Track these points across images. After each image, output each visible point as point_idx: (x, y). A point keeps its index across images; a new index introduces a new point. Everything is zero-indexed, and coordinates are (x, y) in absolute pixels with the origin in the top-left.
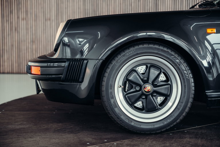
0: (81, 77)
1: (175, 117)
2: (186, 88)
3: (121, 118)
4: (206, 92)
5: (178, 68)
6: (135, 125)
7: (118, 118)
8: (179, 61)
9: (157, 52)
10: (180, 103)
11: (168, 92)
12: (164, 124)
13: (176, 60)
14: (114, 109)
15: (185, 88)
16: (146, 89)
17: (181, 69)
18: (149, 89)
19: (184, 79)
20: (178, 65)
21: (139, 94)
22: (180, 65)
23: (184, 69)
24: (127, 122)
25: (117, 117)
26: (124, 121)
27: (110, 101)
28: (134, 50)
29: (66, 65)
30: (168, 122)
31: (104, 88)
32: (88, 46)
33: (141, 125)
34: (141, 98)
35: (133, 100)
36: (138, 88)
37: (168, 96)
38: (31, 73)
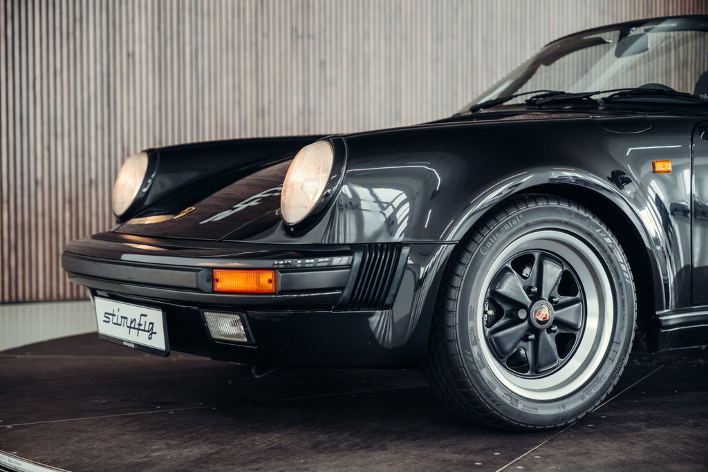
0: (392, 291)
1: (605, 380)
2: (626, 307)
3: (495, 394)
4: (657, 313)
5: (609, 258)
6: (526, 408)
7: (488, 396)
8: (611, 242)
9: (567, 220)
10: (614, 345)
11: (578, 320)
12: (585, 400)
13: (605, 239)
14: (478, 372)
15: (624, 307)
16: (539, 314)
17: (614, 260)
18: (546, 315)
19: (620, 285)
20: (609, 250)
21: (522, 328)
22: (612, 252)
23: (621, 261)
24: (509, 402)
25: (485, 394)
26: (502, 401)
27: (471, 352)
28: (521, 216)
29: (355, 262)
30: (592, 395)
31: (454, 320)
32: (408, 211)
33: (536, 409)
34: (525, 339)
35: (508, 346)
36: (522, 314)
37: (578, 330)
38: (214, 292)
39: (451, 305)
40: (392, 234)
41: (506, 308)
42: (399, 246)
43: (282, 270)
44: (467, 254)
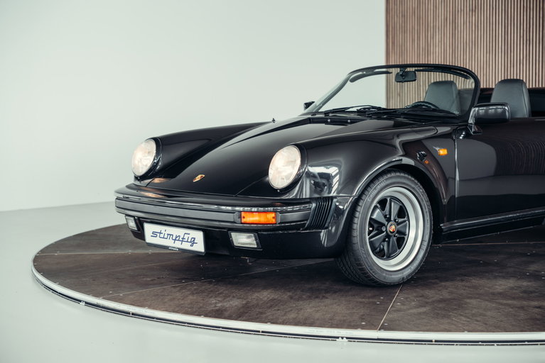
0: (328, 221)
10: (424, 242)
11: (406, 230)
16: (391, 228)
18: (394, 229)
21: (383, 236)
28: (385, 181)
29: (313, 207)
34: (384, 241)
35: (377, 245)
36: (384, 229)
37: (405, 235)
38: (242, 223)
39: (355, 226)
40: (330, 192)
41: (376, 226)
42: (332, 198)
43: (281, 212)
44: (362, 201)
